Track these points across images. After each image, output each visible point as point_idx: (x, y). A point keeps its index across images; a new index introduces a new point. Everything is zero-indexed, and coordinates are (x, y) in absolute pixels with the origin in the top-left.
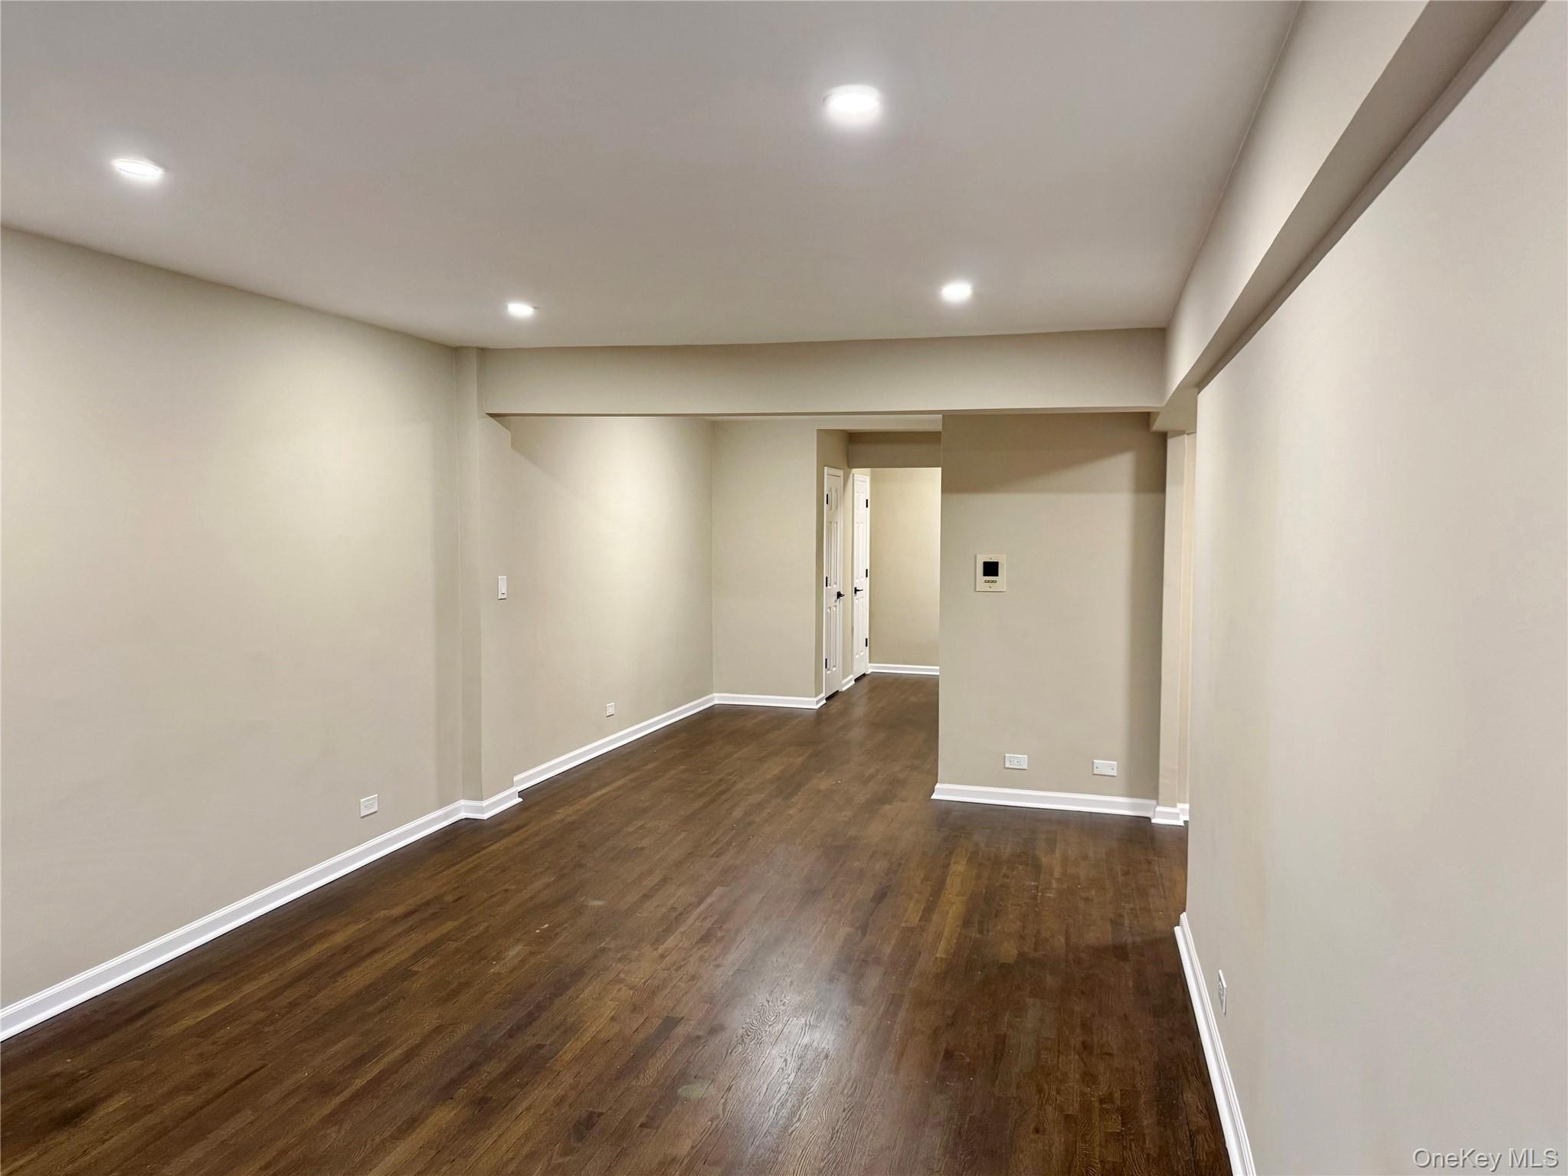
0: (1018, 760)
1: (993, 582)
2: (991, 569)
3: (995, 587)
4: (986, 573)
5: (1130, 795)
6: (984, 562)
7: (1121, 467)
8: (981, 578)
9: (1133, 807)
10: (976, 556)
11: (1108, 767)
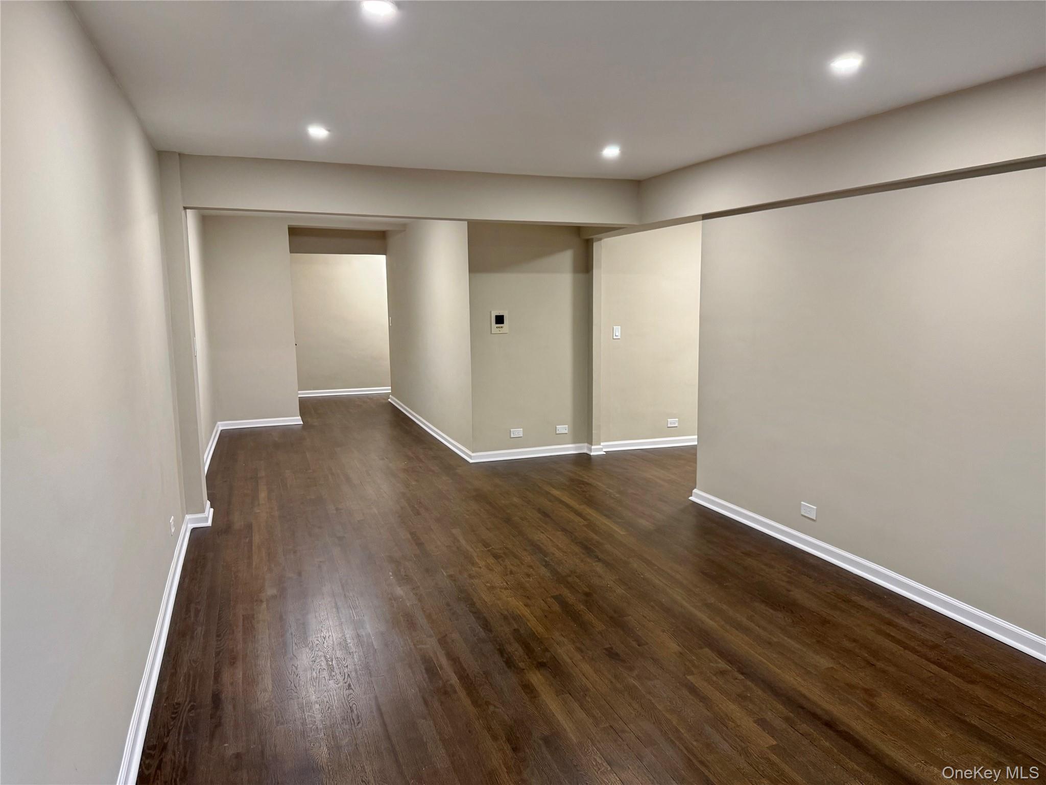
0: (518, 432)
1: (501, 327)
2: (500, 320)
3: (502, 331)
4: (497, 323)
5: (574, 443)
6: (496, 316)
7: (566, 258)
8: (494, 325)
9: (576, 449)
10: (491, 312)
11: (563, 429)
